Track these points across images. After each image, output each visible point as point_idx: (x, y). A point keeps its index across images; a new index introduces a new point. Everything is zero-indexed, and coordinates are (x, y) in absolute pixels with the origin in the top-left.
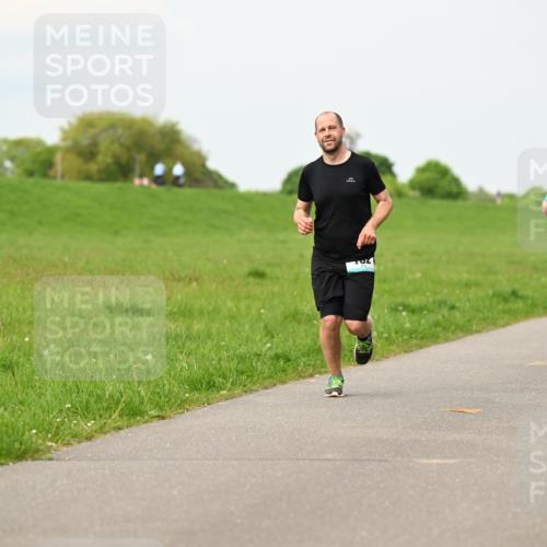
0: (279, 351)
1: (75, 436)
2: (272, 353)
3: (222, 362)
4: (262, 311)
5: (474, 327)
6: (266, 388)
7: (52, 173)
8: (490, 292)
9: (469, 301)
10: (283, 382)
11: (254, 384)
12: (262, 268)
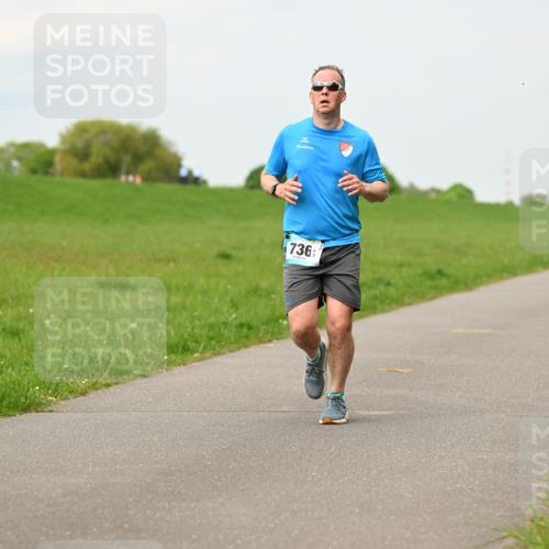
0: (243, 321)
1: (71, 392)
2: (238, 321)
3: (195, 330)
4: (229, 287)
5: (407, 300)
6: (232, 351)
7: (51, 171)
8: (419, 271)
9: (402, 278)
10: (246, 347)
11: (222, 347)
12: (229, 251)
